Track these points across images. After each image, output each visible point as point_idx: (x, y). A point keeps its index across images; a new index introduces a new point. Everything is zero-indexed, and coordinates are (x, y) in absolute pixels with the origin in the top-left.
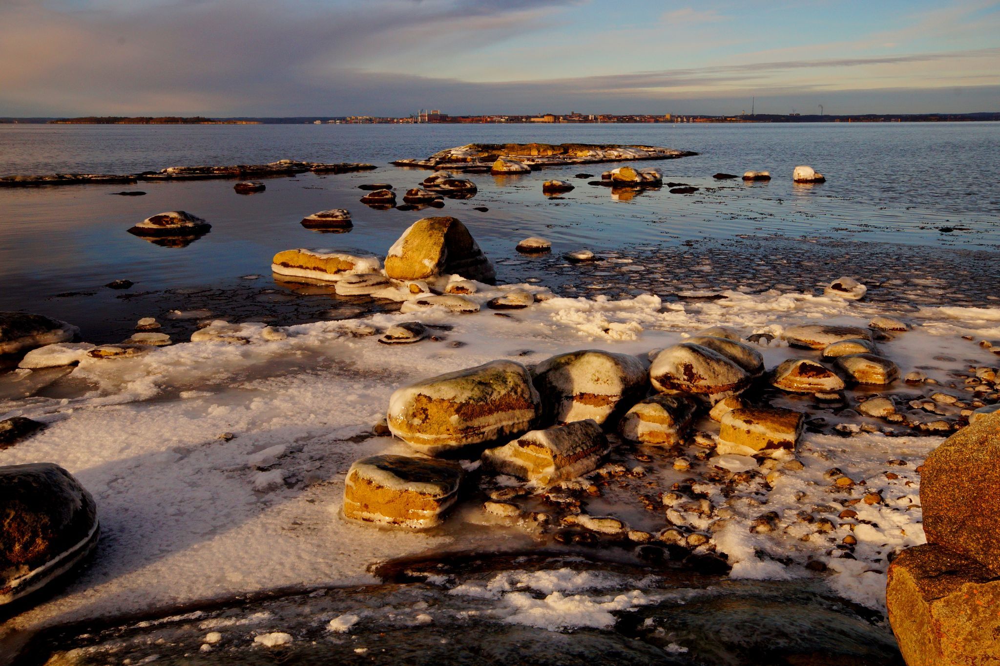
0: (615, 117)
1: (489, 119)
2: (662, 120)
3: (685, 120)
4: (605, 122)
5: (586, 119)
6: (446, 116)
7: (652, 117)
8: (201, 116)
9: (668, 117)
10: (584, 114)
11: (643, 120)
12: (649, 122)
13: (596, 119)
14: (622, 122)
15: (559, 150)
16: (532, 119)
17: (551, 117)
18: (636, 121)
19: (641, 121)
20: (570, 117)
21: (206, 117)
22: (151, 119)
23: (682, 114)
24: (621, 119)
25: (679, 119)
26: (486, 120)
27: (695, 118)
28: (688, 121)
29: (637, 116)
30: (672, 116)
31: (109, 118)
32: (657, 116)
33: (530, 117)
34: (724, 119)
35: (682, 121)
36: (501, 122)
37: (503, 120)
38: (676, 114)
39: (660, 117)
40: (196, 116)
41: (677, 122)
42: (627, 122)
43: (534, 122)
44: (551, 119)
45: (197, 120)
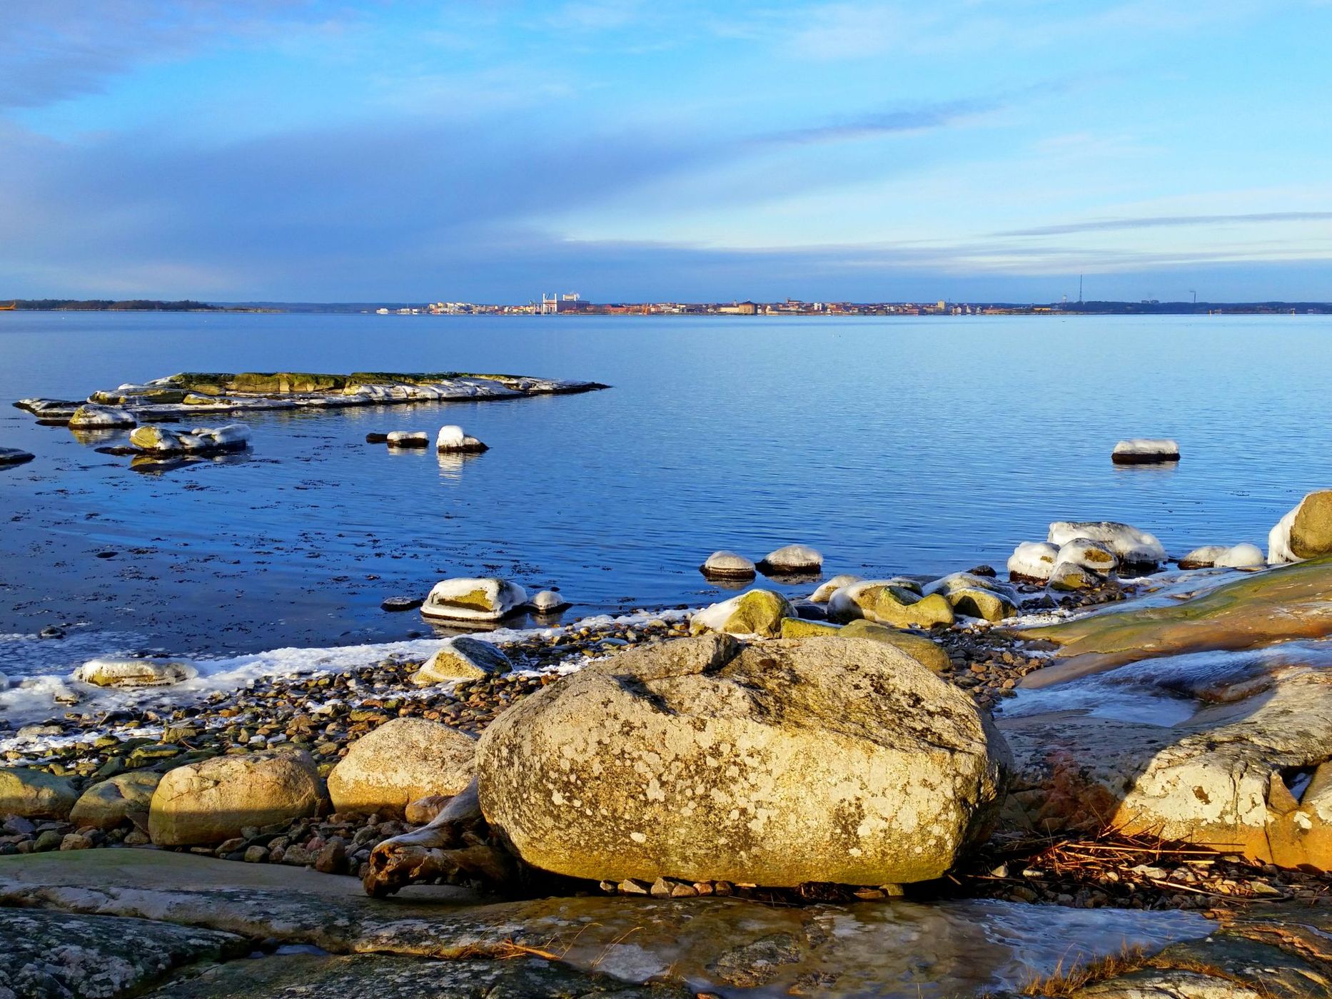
0: (855, 306)
1: (653, 310)
2: (932, 310)
3: (968, 311)
4: (838, 314)
5: (808, 310)
6: (588, 304)
7: (915, 306)
8: (192, 299)
9: (941, 305)
10: (807, 301)
11: (901, 311)
12: (911, 314)
13: (824, 309)
14: (865, 314)
15: (327, 384)
16: (723, 310)
17: (750, 307)
18: (888, 313)
19: (897, 313)
20: (784, 306)
21: (201, 300)
22: (111, 303)
23: (965, 301)
24: (865, 310)
25: (959, 310)
26: (649, 310)
27: (984, 308)
28: (974, 313)
29: (891, 305)
30: (947, 305)
31: (46, 301)
32: (924, 305)
33: (720, 306)
34: (1029, 310)
35: (964, 313)
36: (671, 313)
37: (675, 310)
38: (956, 301)
39: (930, 305)
40: (183, 299)
41: (956, 314)
42: (875, 314)
43: (725, 314)
44: (750, 309)
45: (186, 306)
